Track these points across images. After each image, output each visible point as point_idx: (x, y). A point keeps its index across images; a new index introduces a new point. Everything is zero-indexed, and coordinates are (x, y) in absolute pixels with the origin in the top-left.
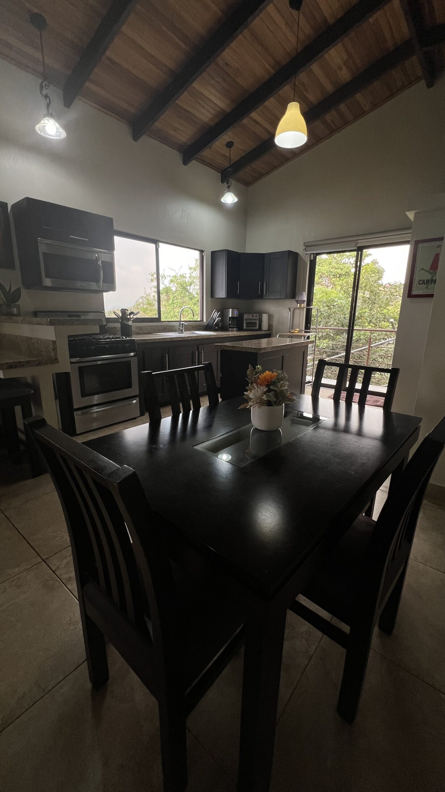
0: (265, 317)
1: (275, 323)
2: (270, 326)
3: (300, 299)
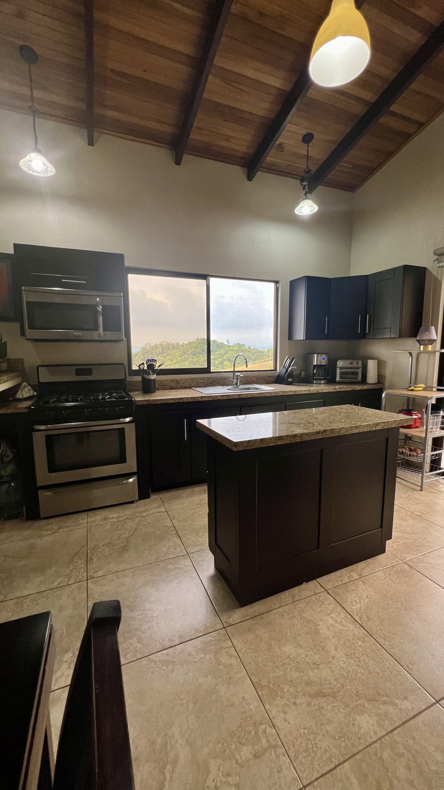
0: (372, 365)
1: (388, 373)
2: (381, 378)
3: (425, 338)
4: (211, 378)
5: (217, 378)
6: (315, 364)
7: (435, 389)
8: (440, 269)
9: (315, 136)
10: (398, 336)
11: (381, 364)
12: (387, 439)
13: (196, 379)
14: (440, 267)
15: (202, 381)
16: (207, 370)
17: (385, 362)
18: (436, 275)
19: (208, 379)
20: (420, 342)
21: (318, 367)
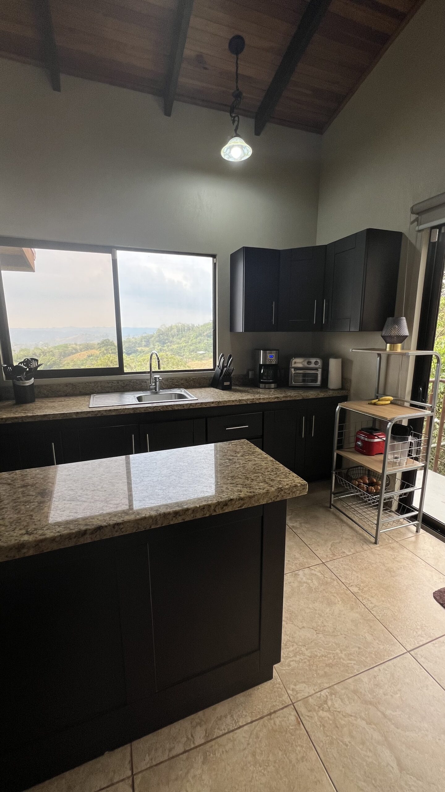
0: (334, 365)
1: (354, 376)
3: (394, 333)
4: (121, 381)
5: (130, 381)
6: (261, 363)
7: (407, 404)
8: (419, 234)
9: (247, 41)
10: (358, 331)
11: (346, 364)
12: (262, 517)
13: (101, 382)
14: (419, 231)
15: (110, 385)
16: (120, 370)
17: (351, 362)
18: (413, 242)
19: (118, 383)
20: (387, 339)
21: (265, 366)
